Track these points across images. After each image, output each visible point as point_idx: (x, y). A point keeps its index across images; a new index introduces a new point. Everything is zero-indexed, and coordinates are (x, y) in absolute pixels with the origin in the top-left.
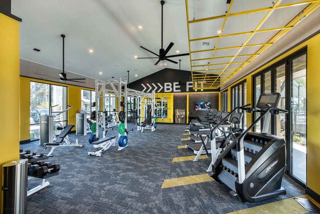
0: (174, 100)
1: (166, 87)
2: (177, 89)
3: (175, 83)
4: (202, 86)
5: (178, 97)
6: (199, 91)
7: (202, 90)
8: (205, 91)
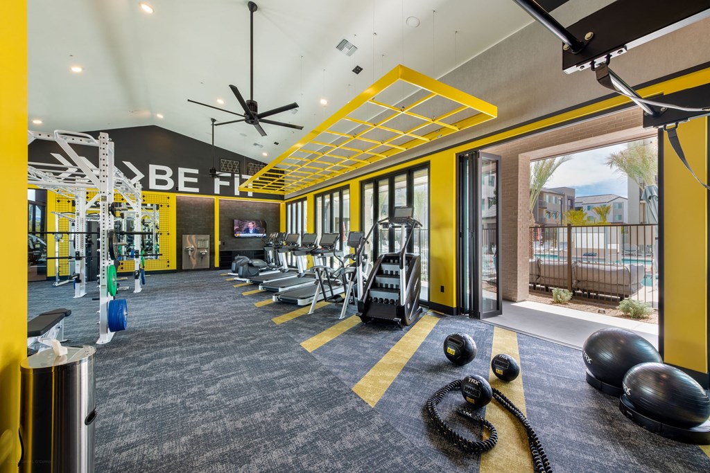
0: (178, 212)
1: (153, 177)
2: (187, 184)
3: (182, 171)
4: (250, 185)
5: (191, 204)
6: (244, 194)
7: (250, 194)
8: (256, 195)
